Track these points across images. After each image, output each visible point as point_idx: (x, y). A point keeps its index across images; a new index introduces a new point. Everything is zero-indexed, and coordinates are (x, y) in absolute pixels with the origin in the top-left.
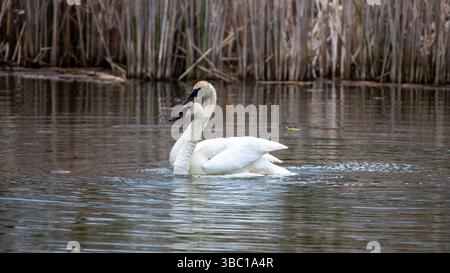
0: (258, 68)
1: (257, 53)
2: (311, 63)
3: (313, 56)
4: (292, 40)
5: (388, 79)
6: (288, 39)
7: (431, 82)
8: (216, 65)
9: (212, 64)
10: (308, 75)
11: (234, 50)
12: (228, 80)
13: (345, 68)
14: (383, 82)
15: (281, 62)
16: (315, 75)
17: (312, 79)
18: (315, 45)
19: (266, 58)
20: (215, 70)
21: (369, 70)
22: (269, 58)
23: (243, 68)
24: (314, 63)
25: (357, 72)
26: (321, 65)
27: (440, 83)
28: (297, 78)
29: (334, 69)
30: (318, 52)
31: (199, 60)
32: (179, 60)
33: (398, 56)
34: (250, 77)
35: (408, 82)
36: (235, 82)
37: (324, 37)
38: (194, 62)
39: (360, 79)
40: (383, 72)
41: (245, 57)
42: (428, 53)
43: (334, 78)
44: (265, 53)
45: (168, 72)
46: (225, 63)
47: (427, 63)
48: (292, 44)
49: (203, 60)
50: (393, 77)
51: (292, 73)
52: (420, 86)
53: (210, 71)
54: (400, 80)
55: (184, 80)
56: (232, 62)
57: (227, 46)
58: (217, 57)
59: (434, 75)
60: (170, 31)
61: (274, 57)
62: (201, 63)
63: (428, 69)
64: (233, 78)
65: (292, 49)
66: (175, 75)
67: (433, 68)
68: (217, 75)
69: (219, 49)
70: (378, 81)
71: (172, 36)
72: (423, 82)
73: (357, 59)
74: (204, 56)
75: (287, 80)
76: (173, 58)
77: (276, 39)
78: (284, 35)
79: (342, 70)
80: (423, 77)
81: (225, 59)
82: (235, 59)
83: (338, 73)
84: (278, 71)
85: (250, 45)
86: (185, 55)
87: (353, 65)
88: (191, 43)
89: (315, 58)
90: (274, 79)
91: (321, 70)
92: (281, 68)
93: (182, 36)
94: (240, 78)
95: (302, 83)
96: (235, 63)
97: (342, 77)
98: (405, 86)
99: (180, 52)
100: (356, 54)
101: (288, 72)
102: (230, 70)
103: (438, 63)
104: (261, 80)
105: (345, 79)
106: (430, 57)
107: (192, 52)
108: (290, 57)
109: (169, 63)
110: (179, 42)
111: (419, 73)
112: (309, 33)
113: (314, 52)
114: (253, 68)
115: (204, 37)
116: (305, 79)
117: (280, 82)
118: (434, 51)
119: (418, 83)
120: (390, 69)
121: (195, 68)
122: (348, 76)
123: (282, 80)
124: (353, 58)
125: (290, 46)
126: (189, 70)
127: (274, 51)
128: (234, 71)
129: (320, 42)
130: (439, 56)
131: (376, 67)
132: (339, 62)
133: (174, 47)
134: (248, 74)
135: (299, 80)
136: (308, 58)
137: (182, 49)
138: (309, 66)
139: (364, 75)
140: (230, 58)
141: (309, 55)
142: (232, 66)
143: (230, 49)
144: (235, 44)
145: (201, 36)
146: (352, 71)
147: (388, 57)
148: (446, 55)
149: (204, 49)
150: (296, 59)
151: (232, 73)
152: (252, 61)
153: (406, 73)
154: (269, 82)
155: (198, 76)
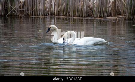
0: (30, 12)
1: (30, 8)
2: (46, 11)
4: (40, 4)
5: (69, 15)
6: (39, 4)
7: (82, 16)
9: (16, 11)
10: (45, 14)
11: (23, 7)
12: (21, 16)
13: (56, 12)
14: (68, 16)
15: (37, 10)
16: (47, 14)
17: (47, 15)
18: (47, 5)
19: (32, 9)
20: (17, 13)
21: (64, 13)
22: (33, 9)
23: (26, 12)
24: (47, 11)
25: (60, 13)
26: (49, 11)
27: (85, 17)
29: (53, 12)
30: (48, 7)
31: (12, 10)
32: (6, 10)
33: (72, 9)
34: (28, 15)
35: (75, 16)
36: (23, 16)
37: (50, 3)
39: (61, 16)
40: (68, 13)
41: (26, 9)
42: (81, 8)
43: (53, 15)
44: (32, 8)
45: (3, 14)
46: (20, 11)
47: (81, 11)
48: (40, 5)
49: (14, 10)
50: (71, 15)
52: (79, 17)
53: (16, 13)
54: (73, 16)
55: (8, 16)
58: (18, 9)
59: (83, 14)
60: (3, 1)
61: (35, 9)
62: (13, 11)
63: (81, 12)
65: (40, 7)
66: (5, 14)
68: (18, 15)
69: (18, 7)
70: (66, 16)
71: (4, 3)
72: (79, 16)
73: (60, 10)
74: (14, 9)
75: (39, 16)
76: (4, 9)
77: (35, 3)
78: (38, 2)
79: (56, 13)
80: (80, 15)
81: (20, 9)
82: (23, 10)
83: (54, 14)
84: (36, 13)
85: (28, 5)
86: (8, 8)
87: (59, 11)
88: (10, 5)
89: (48, 9)
90: (35, 16)
91: (49, 13)
92: (37, 12)
93: (7, 3)
94: (25, 15)
95: (43, 17)
96: (23, 11)
97: (55, 15)
98: (74, 17)
99: (6, 8)
100: (60, 8)
101: (39, 14)
103: (84, 11)
104: (31, 16)
105: (56, 16)
106: (82, 9)
107: (10, 8)
108: (40, 9)
109: (3, 11)
110: (6, 4)
111: (78, 14)
112: (46, 2)
113: (47, 7)
114: (29, 12)
115: (14, 3)
116: (45, 16)
117: (37, 16)
118: (83, 7)
120: (70, 13)
121: (11, 12)
122: (57, 15)
123: (38, 16)
124: (59, 9)
125: (40, 6)
126: (9, 13)
127: (35, 7)
128: (23, 13)
129: (49, 4)
131: (66, 12)
132: (54, 10)
133: (5, 6)
134: (27, 14)
135: (43, 16)
136: (45, 9)
137: (7, 7)
139: (62, 14)
140: (22, 9)
142: (22, 12)
143: (22, 7)
144: (23, 4)
146: (59, 13)
147: (69, 9)
148: (86, 8)
149: (14, 7)
150: (42, 10)
151: (22, 14)
152: (29, 10)
153: (75, 13)
154: (33, 17)
155: (12, 15)
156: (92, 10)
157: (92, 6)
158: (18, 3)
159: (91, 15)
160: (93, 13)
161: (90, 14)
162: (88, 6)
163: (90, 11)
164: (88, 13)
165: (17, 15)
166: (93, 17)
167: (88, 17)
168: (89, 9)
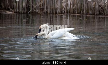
0: (49, 10)
1: (49, 6)
2: (63, 9)
3: (64, 7)
4: (58, 3)
5: (83, 14)
6: (57, 3)
7: (94, 14)
8: (38, 10)
9: (37, 9)
10: (62, 12)
11: (43, 6)
12: (41, 13)
13: (72, 10)
14: (82, 14)
15: (55, 9)
16: (64, 12)
17: (63, 13)
18: (64, 4)
19: (51, 8)
20: (38, 11)
21: (78, 11)
22: (52, 8)
23: (45, 10)
24: (64, 9)
25: (75, 11)
26: (65, 10)
27: (97, 15)
28: (59, 13)
29: (69, 11)
30: (65, 6)
31: (33, 8)
32: (28, 8)
33: (85, 8)
34: (47, 12)
35: (88, 14)
36: (43, 14)
37: (66, 3)
38: (32, 9)
39: (76, 14)
40: (82, 12)
41: (45, 7)
42: (93, 7)
43: (69, 13)
44: (51, 7)
45: (25, 11)
46: (40, 9)
47: (93, 9)
48: (58, 4)
49: (35, 8)
50: (84, 13)
51: (58, 12)
53: (36, 11)
54: (86, 14)
55: (29, 13)
56: (42, 9)
57: (41, 4)
58: (38, 7)
59: (95, 12)
61: (53, 7)
62: (34, 9)
63: (93, 11)
64: (42, 13)
66: (27, 12)
67: (95, 10)
68: (38, 12)
69: (39, 5)
70: (80, 14)
71: (26, 2)
72: (92, 14)
73: (75, 8)
74: (35, 7)
75: (57, 13)
76: (26, 7)
77: (54, 3)
78: (56, 2)
79: (71, 11)
80: (92, 13)
81: (40, 8)
82: (43, 8)
83: (70, 12)
84: (54, 11)
85: (47, 4)
86: (30, 7)
87: (74, 10)
88: (31, 4)
89: (64, 8)
90: (53, 13)
91: (66, 11)
92: (55, 10)
93: (29, 2)
94: (44, 13)
96: (43, 9)
97: (71, 13)
98: (88, 15)
99: (28, 6)
100: (75, 7)
101: (57, 11)
103: (96, 9)
104: (50, 13)
105: (72, 13)
106: (94, 8)
107: (31, 6)
108: (57, 7)
109: (25, 9)
110: (28, 3)
111: (91, 12)
112: (62, 1)
113: (64, 6)
114: (48, 10)
116: (61, 13)
117: (55, 14)
118: (95, 6)
119: (91, 14)
120: (83, 11)
121: (32, 10)
123: (55, 13)
124: (74, 8)
125: (57, 5)
126: (31, 11)
127: (53, 6)
128: (43, 11)
129: (65, 3)
130: (96, 7)
131: (80, 10)
132: (70, 9)
133: (27, 5)
134: (46, 12)
135: (60, 14)
136: (62, 8)
137: (29, 5)
138: (62, 10)
139: (77, 12)
140: (41, 8)
141: (62, 7)
142: (42, 10)
143: (42, 5)
144: (43, 4)
145: (34, 2)
146: (74, 11)
147: (83, 8)
148: (98, 7)
149: (35, 5)
150: (59, 8)
151: (42, 12)
152: (48, 9)
153: (88, 12)
154: (52, 14)
155: (33, 12)
156: (103, 9)
157: (103, 6)
158: (39, 2)
159: (103, 14)
160: (104, 11)
161: (102, 12)
162: (99, 6)
163: (101, 9)
164: (100, 11)
165: (37, 12)
166: (104, 15)
167: (99, 15)
168: (100, 8)
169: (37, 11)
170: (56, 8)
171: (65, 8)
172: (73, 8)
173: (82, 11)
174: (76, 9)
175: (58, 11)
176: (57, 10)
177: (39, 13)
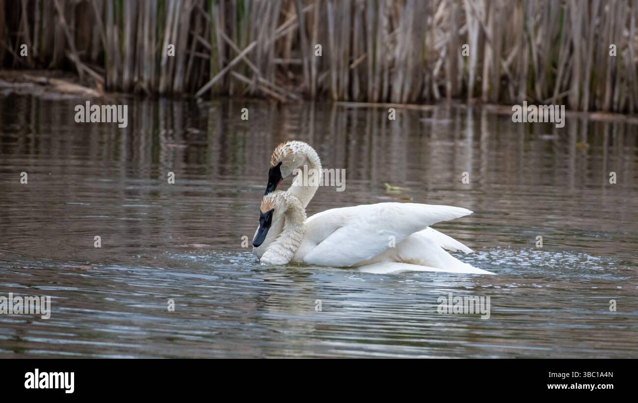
0: (337, 79)
2: (431, 71)
3: (436, 60)
4: (398, 30)
6: (391, 29)
8: (264, 73)
9: (256, 70)
10: (426, 92)
11: (296, 46)
12: (283, 99)
13: (490, 83)
15: (378, 69)
16: (437, 94)
17: (432, 101)
18: (439, 41)
19: (351, 62)
20: (261, 80)
21: (532, 87)
22: (357, 62)
23: (311, 78)
24: (436, 72)
25: (511, 90)
26: (448, 76)
28: (405, 99)
29: (471, 84)
30: (443, 54)
31: (234, 62)
32: (198, 60)
33: (583, 64)
34: (323, 93)
35: (601, 110)
36: (296, 102)
37: (454, 28)
38: (225, 65)
40: (556, 93)
41: (314, 59)
43: (471, 100)
44: (351, 53)
45: (178, 83)
46: (279, 67)
47: (632, 78)
48: (399, 38)
49: (241, 62)
50: (574, 100)
51: (397, 89)
52: (620, 118)
53: (252, 83)
54: (586, 107)
55: (207, 96)
56: (291, 67)
57: (284, 38)
58: (266, 57)
60: (182, 9)
61: (366, 59)
62: (237, 68)
64: (294, 96)
65: (397, 47)
66: (191, 88)
68: (266, 91)
69: (269, 43)
71: (186, 18)
72: (626, 111)
73: (512, 68)
74: (242, 54)
75: (389, 100)
76: (187, 57)
77: (370, 28)
78: (385, 22)
79: (485, 86)
80: (627, 101)
81: (279, 61)
82: (298, 61)
83: (478, 92)
84: (373, 85)
85: (324, 36)
86: (209, 52)
87: (504, 78)
88: (219, 31)
89: (439, 63)
90: (365, 100)
91: (449, 86)
92: (377, 79)
93: (204, 20)
94: (306, 96)
95: (414, 108)
96: (298, 69)
97: (485, 98)
98: (596, 116)
99: (201, 48)
100: (510, 59)
101: (390, 88)
102: (287, 82)
104: (341, 99)
105: (490, 102)
107: (220, 48)
108: (394, 60)
109: (180, 67)
110: (198, 29)
111: (620, 95)
112: (429, 20)
113: (437, 53)
114: (329, 78)
115: (243, 23)
116: (421, 101)
117: (376, 105)
119: (618, 112)
120: (568, 87)
121: (226, 77)
122: (495, 96)
123: (380, 101)
124: (505, 65)
125: (394, 42)
126: (216, 79)
127: (366, 50)
128: (295, 82)
129: (448, 35)
131: (545, 82)
132: (480, 70)
133: (190, 38)
134: (319, 89)
135: (409, 102)
136: (425, 63)
137: (205, 42)
138: (427, 78)
140: (288, 60)
141: (428, 57)
142: (291, 75)
143: (289, 44)
144: (297, 34)
145: (238, 19)
146: (504, 89)
147: (566, 65)
149: (243, 43)
150: (406, 65)
151: (291, 87)
152: (328, 68)
153: (598, 92)
154: (356, 105)
155: (231, 92)
158: (270, 25)
165: (260, 92)
169: (258, 82)
170: (386, 66)
171: (448, 66)
172: (501, 67)
173: (561, 91)
174: (518, 70)
175: (400, 85)
176: (390, 75)
177: (270, 96)
